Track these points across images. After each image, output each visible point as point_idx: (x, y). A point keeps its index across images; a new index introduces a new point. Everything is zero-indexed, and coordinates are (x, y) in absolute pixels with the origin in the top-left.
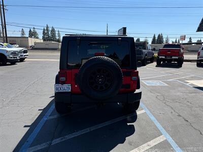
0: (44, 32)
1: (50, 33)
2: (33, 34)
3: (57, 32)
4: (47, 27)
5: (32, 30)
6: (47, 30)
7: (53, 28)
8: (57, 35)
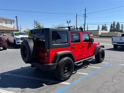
0: (111, 26)
1: (115, 26)
2: (104, 28)
3: (121, 26)
4: (114, 23)
5: (104, 26)
6: (114, 25)
7: (118, 23)
8: (120, 27)
